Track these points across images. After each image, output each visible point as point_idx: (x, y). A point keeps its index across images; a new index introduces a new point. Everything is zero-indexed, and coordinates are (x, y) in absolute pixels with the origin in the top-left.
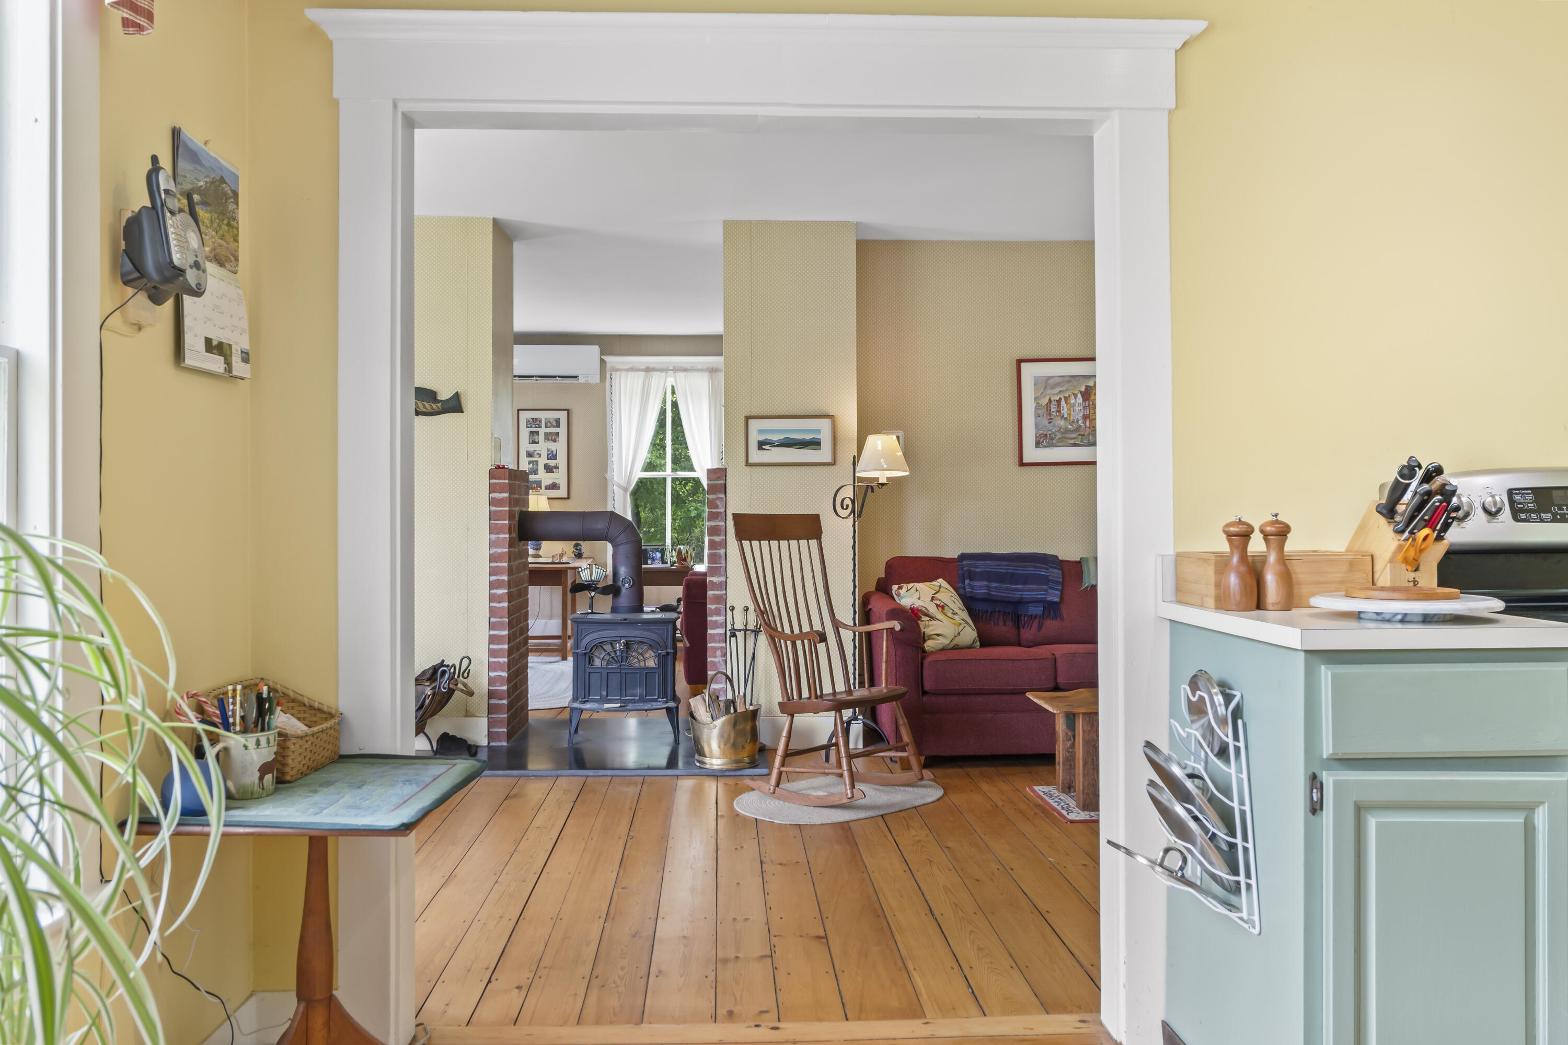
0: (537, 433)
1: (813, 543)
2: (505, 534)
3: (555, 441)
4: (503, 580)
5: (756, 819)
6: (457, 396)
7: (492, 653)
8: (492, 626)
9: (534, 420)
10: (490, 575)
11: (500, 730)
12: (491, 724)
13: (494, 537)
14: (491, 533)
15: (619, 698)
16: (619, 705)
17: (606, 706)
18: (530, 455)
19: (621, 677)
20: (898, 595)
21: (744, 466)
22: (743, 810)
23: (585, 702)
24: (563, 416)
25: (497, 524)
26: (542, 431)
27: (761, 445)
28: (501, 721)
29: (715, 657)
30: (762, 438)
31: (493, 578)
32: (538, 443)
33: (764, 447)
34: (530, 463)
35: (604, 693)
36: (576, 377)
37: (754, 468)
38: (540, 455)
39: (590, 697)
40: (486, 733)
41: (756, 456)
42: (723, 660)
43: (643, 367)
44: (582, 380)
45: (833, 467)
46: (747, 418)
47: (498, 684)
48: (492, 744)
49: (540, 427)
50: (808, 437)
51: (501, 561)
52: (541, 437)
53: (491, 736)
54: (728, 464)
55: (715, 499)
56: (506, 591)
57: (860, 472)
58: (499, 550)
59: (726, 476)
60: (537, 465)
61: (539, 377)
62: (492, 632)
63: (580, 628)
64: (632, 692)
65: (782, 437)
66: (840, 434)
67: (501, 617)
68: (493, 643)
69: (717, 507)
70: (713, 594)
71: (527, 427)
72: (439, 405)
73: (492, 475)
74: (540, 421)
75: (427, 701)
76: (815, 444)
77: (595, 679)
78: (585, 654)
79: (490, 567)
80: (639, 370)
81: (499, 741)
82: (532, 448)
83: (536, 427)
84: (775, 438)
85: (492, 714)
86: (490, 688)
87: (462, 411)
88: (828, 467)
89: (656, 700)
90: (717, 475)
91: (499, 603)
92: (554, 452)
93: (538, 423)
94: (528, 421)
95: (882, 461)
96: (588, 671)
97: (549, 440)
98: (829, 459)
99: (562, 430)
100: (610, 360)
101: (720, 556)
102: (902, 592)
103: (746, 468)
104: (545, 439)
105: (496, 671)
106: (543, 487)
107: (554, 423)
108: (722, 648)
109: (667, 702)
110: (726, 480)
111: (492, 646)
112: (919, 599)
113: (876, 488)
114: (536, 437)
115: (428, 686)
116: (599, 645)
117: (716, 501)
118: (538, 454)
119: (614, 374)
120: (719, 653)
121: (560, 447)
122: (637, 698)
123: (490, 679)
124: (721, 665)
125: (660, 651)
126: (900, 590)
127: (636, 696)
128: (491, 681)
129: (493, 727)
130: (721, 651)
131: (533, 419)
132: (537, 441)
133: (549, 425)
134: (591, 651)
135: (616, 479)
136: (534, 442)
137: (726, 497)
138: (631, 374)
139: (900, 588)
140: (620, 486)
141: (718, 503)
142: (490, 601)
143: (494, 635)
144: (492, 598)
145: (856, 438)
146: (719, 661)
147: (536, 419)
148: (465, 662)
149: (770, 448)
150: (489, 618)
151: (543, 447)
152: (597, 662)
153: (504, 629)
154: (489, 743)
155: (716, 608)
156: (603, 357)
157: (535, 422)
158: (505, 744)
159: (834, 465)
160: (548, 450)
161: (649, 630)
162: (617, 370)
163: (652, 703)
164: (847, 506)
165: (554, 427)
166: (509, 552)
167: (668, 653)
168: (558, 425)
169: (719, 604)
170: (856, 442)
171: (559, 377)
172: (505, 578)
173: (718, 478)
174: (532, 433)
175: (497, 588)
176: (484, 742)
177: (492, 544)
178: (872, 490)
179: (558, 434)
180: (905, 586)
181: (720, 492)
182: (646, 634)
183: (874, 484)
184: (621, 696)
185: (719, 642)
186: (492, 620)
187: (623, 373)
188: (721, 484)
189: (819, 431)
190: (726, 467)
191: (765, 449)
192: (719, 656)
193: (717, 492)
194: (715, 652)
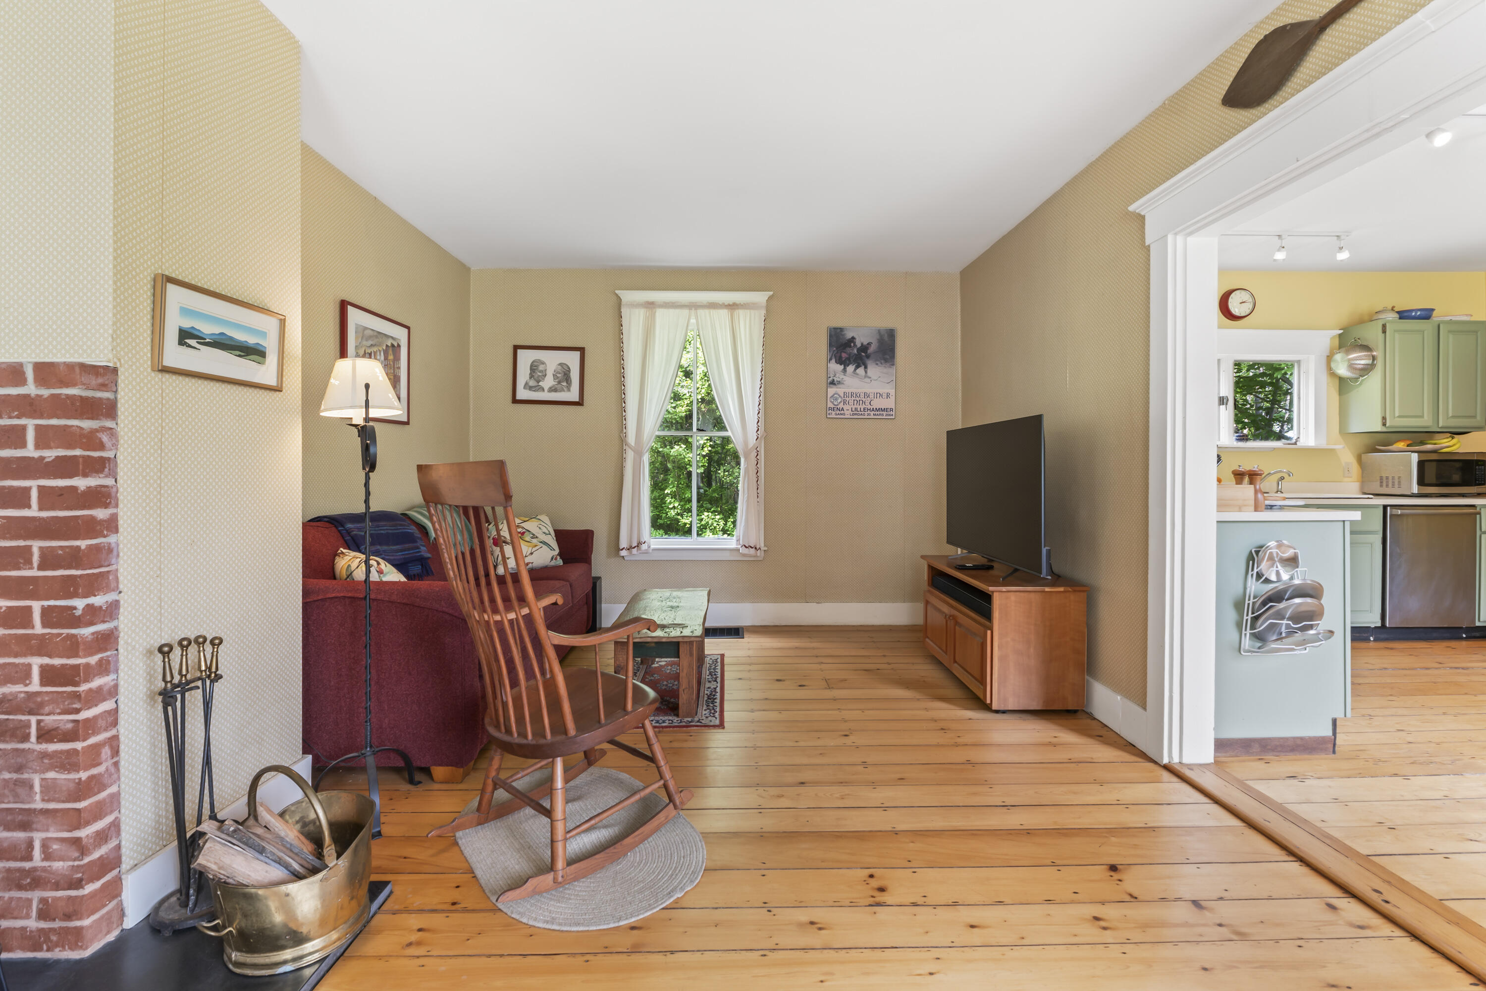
21: (150, 370)
27: (185, 336)
29: (99, 764)
30: (187, 324)
33: (188, 341)
41: (173, 355)
46: (165, 281)
50: (251, 340)
54: (119, 360)
55: (97, 431)
59: (116, 384)
65: (217, 330)
66: (286, 342)
70: (93, 634)
76: (259, 353)
84: (208, 329)
88: (271, 394)
98: (274, 381)
103: (153, 374)
110: (117, 392)
117: (100, 435)
137: (117, 427)
141: (105, 438)
145: (300, 357)
146: (107, 770)
149: (198, 346)
155: (101, 660)
159: (281, 390)
169: (106, 650)
170: (300, 363)
173: (103, 387)
181: (107, 415)
185: (106, 729)
188: (109, 398)
189: (263, 334)
190: (118, 365)
191: (190, 346)
192: (106, 760)
193: (102, 415)
194: (99, 754)
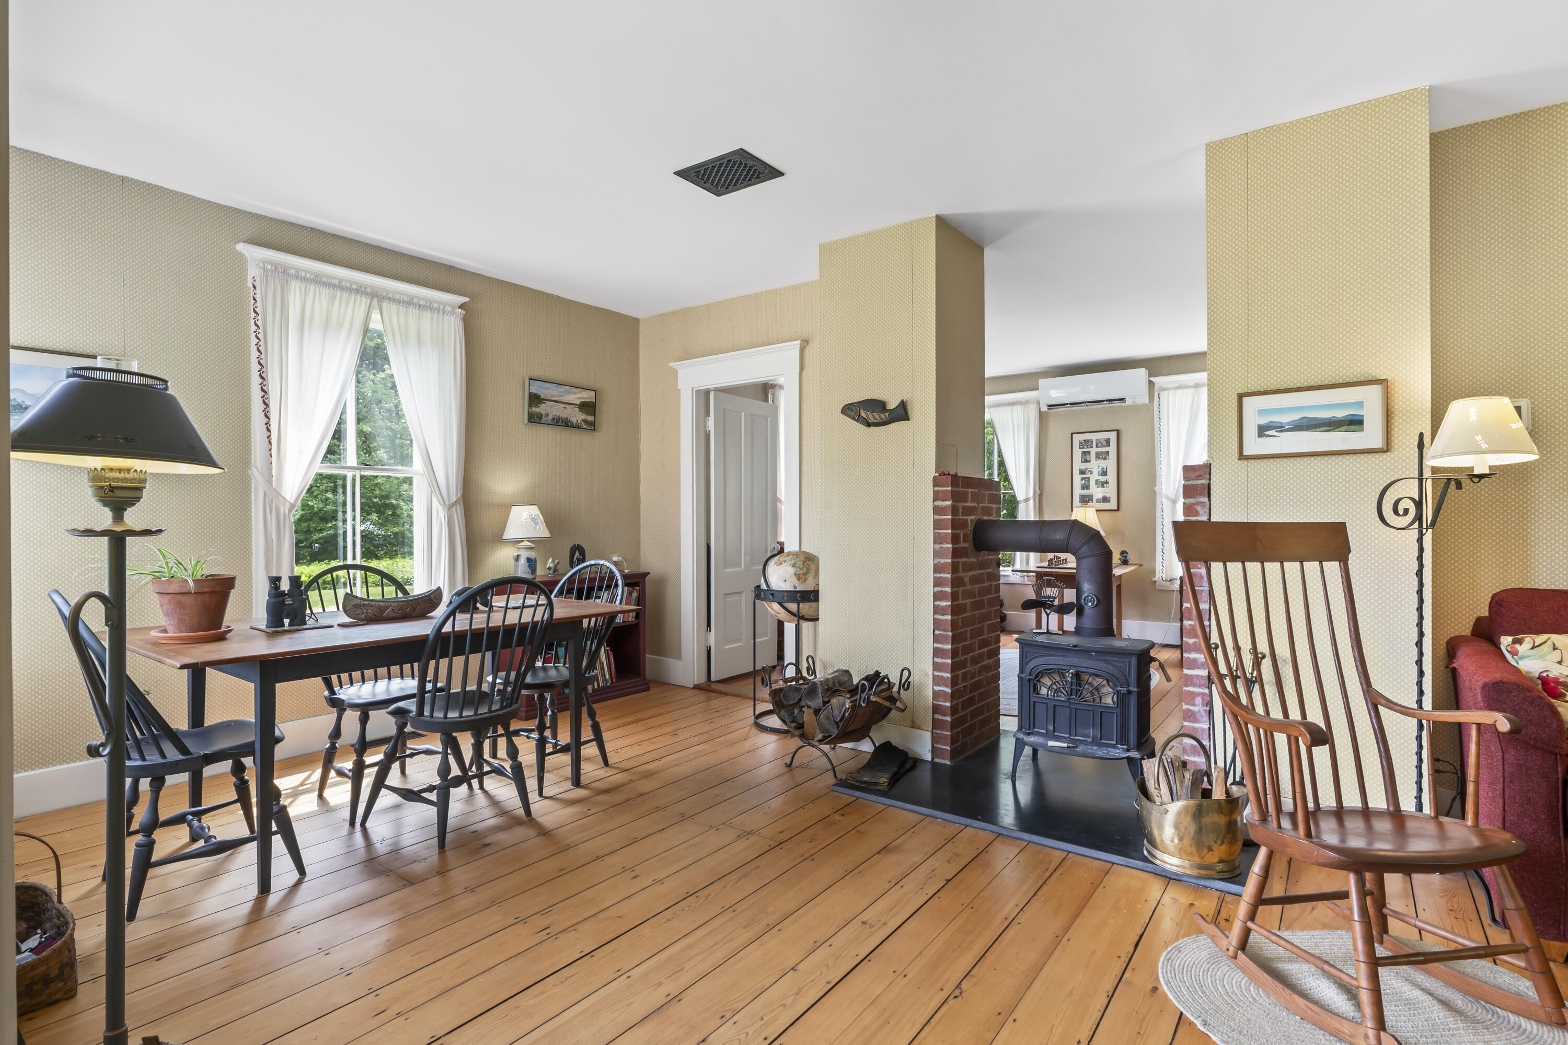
0: (1089, 453)
1: (1333, 568)
2: (947, 543)
3: (1105, 459)
4: (946, 592)
5: (1182, 1013)
6: (903, 405)
7: (936, 667)
8: (936, 639)
9: (1086, 441)
10: (934, 586)
11: (944, 747)
12: (934, 740)
13: (937, 546)
14: (935, 542)
15: (1067, 736)
16: (1066, 745)
17: (1051, 743)
18: (1082, 472)
19: (1071, 712)
20: (1514, 653)
21: (1237, 460)
22: (1168, 983)
23: (1029, 734)
24: (1113, 436)
25: (941, 533)
26: (1094, 451)
27: (1262, 431)
28: (945, 737)
29: (1194, 705)
30: (1264, 421)
31: (937, 589)
32: (1089, 461)
33: (1267, 433)
34: (1082, 479)
35: (1051, 728)
36: (1123, 399)
37: (1252, 461)
38: (1091, 472)
39: (1036, 730)
40: (929, 747)
41: (1253, 445)
42: (1205, 710)
43: (1192, 384)
44: (1129, 402)
45: (1385, 455)
46: (1241, 397)
47: (941, 699)
48: (937, 760)
49: (1092, 447)
50: (1340, 414)
51: (944, 572)
52: (1093, 456)
53: (934, 750)
54: (1213, 458)
55: (1194, 504)
56: (950, 603)
57: (1434, 457)
58: (943, 561)
59: (1210, 474)
60: (1089, 481)
61: (1088, 402)
62: (936, 645)
63: (1025, 650)
64: (1084, 731)
65: (1296, 417)
66: (1398, 404)
67: (945, 630)
68: (937, 657)
69: (1197, 513)
70: (1190, 626)
71: (1080, 448)
72: (887, 414)
73: (936, 482)
74: (1092, 442)
75: (847, 714)
76: (1355, 423)
77: (1041, 710)
78: (1029, 680)
79: (934, 578)
80: (1187, 387)
81: (943, 758)
82: (1084, 466)
83: (1088, 448)
84: (1286, 419)
85: (936, 729)
86: (935, 702)
87: (908, 419)
88: (1377, 456)
89: (1114, 746)
90: (1197, 474)
91: (943, 615)
92: (1105, 470)
93: (1090, 443)
94: (1080, 443)
95: (1479, 438)
96: (1033, 699)
97: (1100, 458)
98: (1378, 443)
99: (1112, 449)
100: (1159, 381)
101: (1202, 577)
102: (1523, 649)
103: (1240, 462)
104: (1096, 457)
105: (939, 686)
106: (1094, 501)
107: (1105, 443)
108: (1204, 694)
109: (1128, 750)
110: (1210, 479)
111: (938, 660)
112: (1560, 663)
113: (1466, 483)
114: (1088, 457)
115: (849, 698)
116: (1048, 672)
117: (1195, 507)
119: (1162, 393)
120: (1199, 700)
121: (1111, 464)
122: (1090, 740)
123: (934, 692)
124: (1202, 716)
125: (1119, 689)
126: (1517, 646)
127: (1089, 737)
128: (936, 695)
129: (937, 743)
130: (1203, 699)
131: (1085, 441)
133: (1100, 445)
134: (1037, 676)
135: (1164, 491)
136: (1086, 461)
137: (1210, 500)
138: (1179, 392)
139: (1520, 642)
140: (1168, 498)
141: (1199, 509)
142: (935, 613)
143: (937, 648)
144: (937, 610)
145: (1429, 410)
146: (1199, 711)
147: (1088, 440)
148: (906, 673)
149: (1278, 434)
150: (934, 631)
151: (1095, 466)
152: (1044, 691)
153: (947, 644)
154: (933, 759)
155: (1195, 643)
156: (1151, 379)
157: (1087, 443)
158: (948, 763)
159: (1388, 451)
160: (1099, 467)
161: (1106, 661)
162: (1165, 389)
163: (1109, 749)
164: (1406, 511)
165: (1104, 446)
166: (952, 563)
167: (1129, 692)
168: (1108, 445)
170: (1429, 416)
171: (1107, 401)
172: (948, 590)
173: (1199, 477)
174: (1084, 453)
175: (940, 600)
176: (928, 757)
177: (936, 554)
178: (1459, 485)
179: (1108, 453)
180: (1528, 640)
181: (1201, 495)
182: (1102, 665)
183: (1462, 476)
184: (1070, 735)
185: (1199, 686)
186: (937, 632)
187: (1172, 392)
188: (1203, 484)
189: (1360, 404)
190: (1211, 462)
191: (1269, 436)
192: (1199, 705)
193: (1197, 494)
194: (1194, 699)
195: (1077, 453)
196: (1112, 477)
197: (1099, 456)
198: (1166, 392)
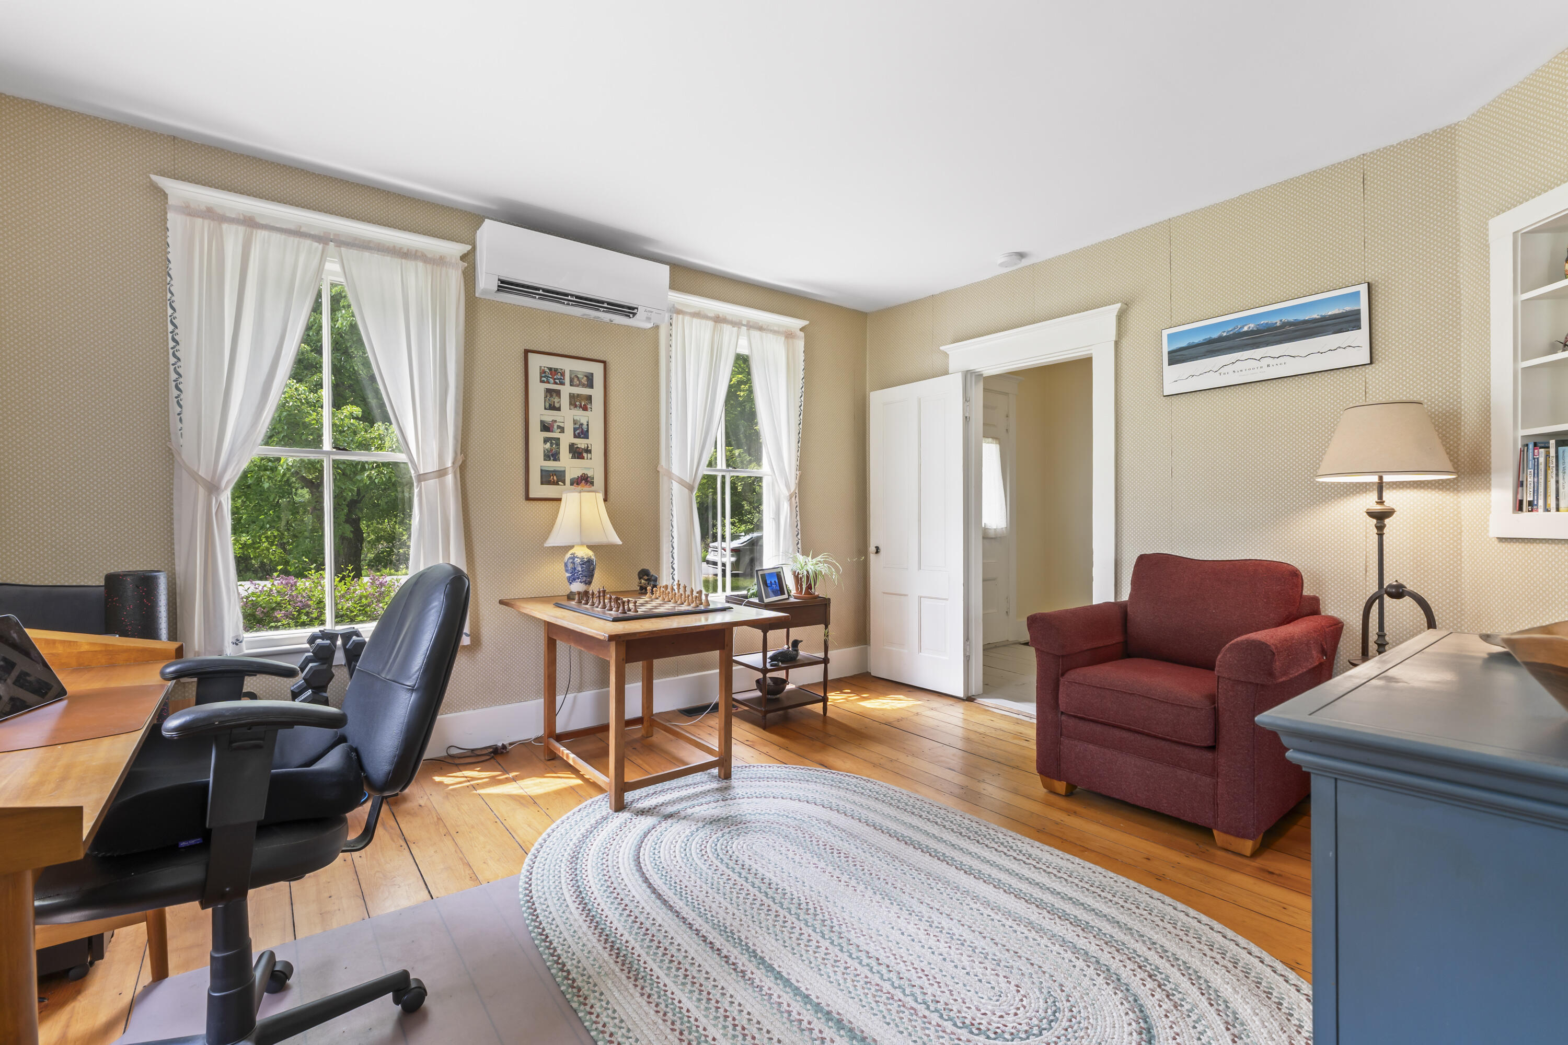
0: (558, 393)
3: (585, 409)
9: (554, 371)
18: (545, 427)
24: (597, 370)
26: (566, 390)
32: (559, 409)
34: (546, 440)
36: (633, 311)
38: (562, 430)
43: (711, 315)
44: (639, 318)
49: (562, 384)
52: (565, 401)
60: (558, 444)
71: (542, 381)
74: (563, 374)
80: (706, 318)
82: (549, 416)
83: (555, 383)
92: (585, 427)
93: (559, 376)
94: (543, 372)
97: (576, 406)
99: (597, 393)
104: (571, 404)
106: (568, 481)
107: (584, 381)
114: (556, 400)
118: (559, 427)
121: (593, 418)
131: (550, 369)
132: (557, 405)
133: (576, 381)
135: (676, 470)
136: (552, 407)
138: (696, 321)
140: (682, 482)
147: (556, 370)
151: (567, 416)
156: (672, 289)
157: (553, 374)
160: (575, 422)
162: (679, 312)
165: (584, 386)
168: (591, 385)
174: (549, 391)
179: (589, 398)
187: (687, 318)
195: (537, 390)
196: (595, 441)
197: (576, 401)
198: (680, 316)
